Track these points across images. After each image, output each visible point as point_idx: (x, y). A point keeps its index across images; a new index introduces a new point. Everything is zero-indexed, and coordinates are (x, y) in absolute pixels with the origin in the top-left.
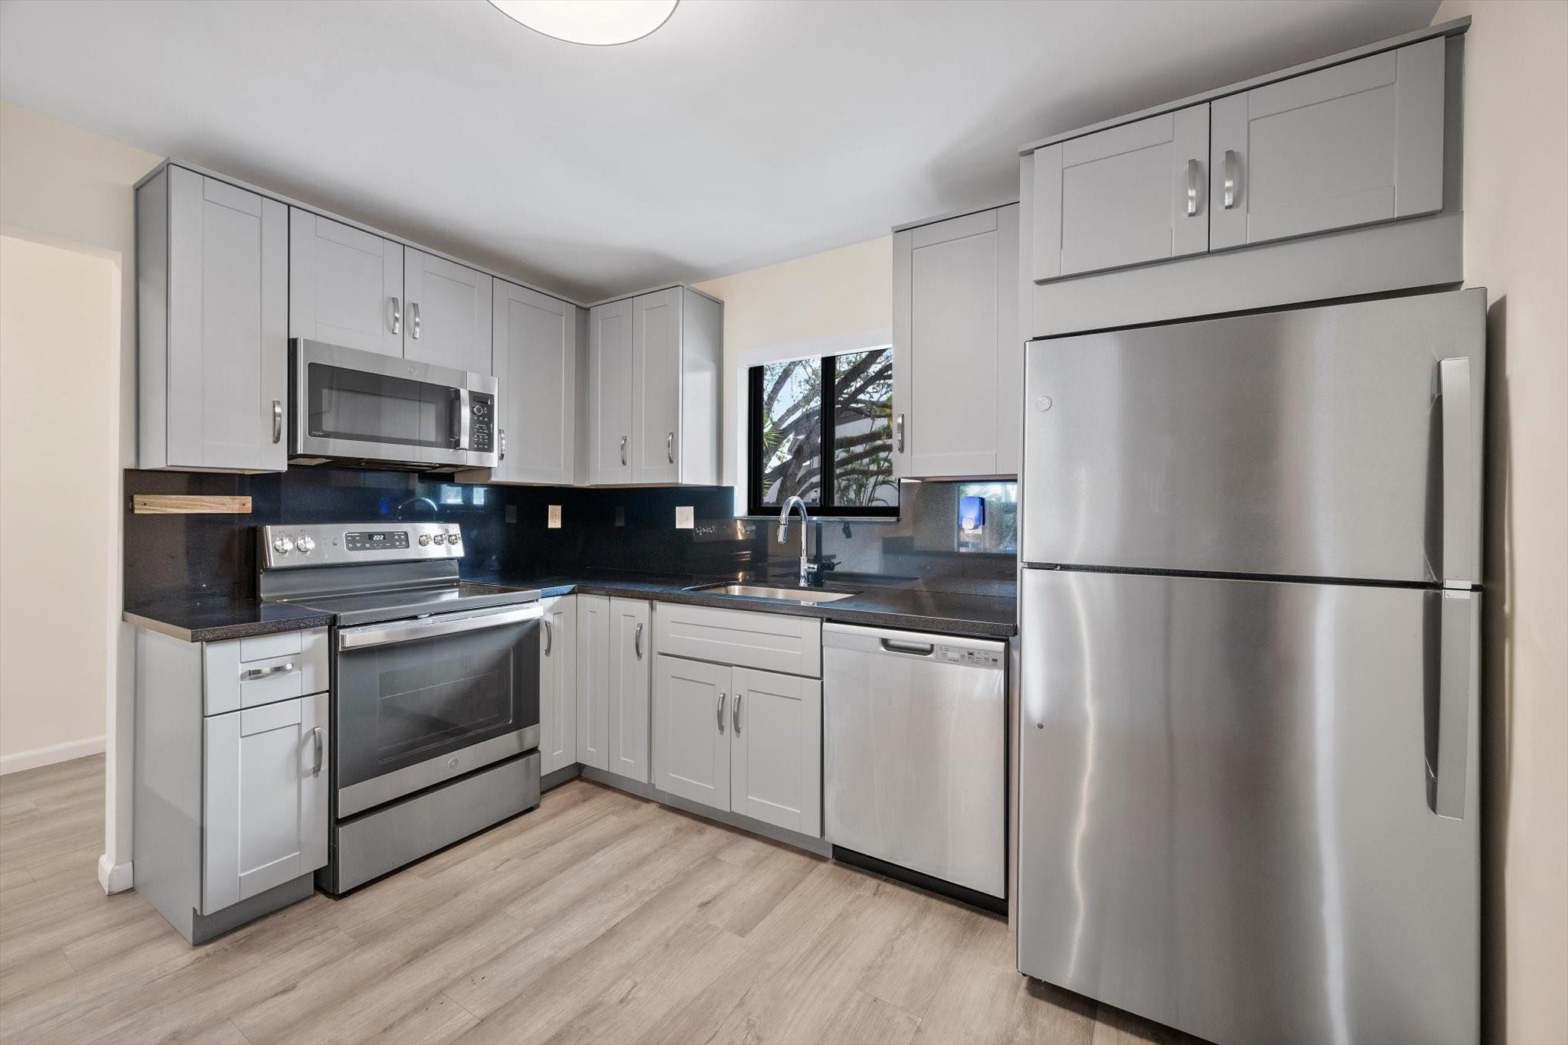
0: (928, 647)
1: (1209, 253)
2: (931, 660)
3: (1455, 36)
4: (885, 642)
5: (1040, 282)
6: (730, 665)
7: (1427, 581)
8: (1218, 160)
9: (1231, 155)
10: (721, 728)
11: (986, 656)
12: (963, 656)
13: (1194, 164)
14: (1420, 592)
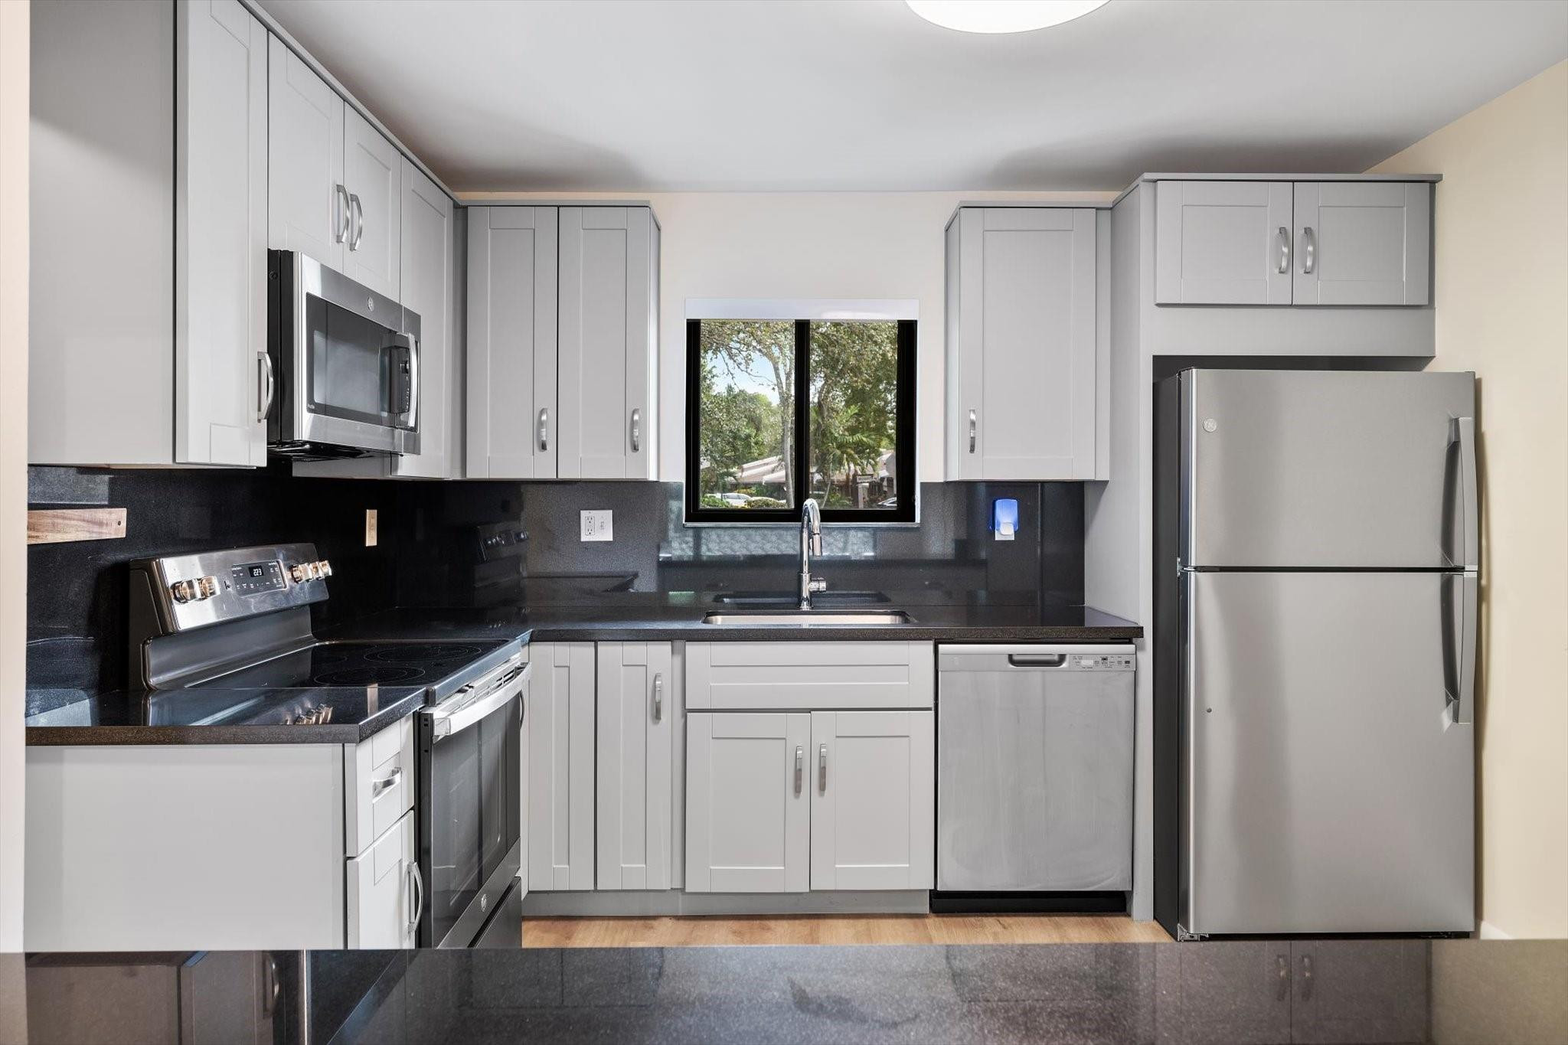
0: (1056, 658)
1: (1291, 306)
2: (1063, 671)
3: (1432, 183)
4: (1011, 659)
5: (1159, 305)
6: (809, 711)
7: (1443, 567)
8: (1299, 233)
9: (1308, 231)
10: (798, 789)
11: (1119, 659)
12: (1096, 662)
13: (1282, 230)
14: (1438, 575)
